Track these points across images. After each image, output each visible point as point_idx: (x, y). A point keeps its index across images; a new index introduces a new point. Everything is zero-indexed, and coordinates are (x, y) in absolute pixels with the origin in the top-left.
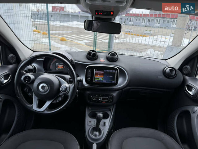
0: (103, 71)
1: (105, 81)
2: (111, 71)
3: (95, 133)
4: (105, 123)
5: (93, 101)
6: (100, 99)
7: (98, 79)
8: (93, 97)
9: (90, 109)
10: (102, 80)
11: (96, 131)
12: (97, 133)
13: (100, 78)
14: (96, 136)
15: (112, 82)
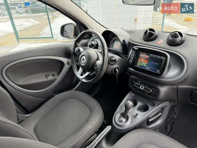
0: (149, 55)
1: (148, 68)
2: (159, 57)
3: (122, 118)
4: (137, 114)
5: (134, 87)
6: (142, 88)
7: (141, 64)
8: (135, 82)
9: (133, 95)
10: (145, 65)
11: (124, 118)
12: (124, 120)
13: (144, 63)
14: (121, 121)
15: (156, 71)
